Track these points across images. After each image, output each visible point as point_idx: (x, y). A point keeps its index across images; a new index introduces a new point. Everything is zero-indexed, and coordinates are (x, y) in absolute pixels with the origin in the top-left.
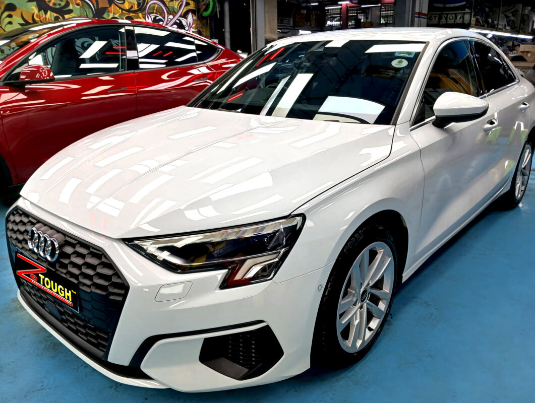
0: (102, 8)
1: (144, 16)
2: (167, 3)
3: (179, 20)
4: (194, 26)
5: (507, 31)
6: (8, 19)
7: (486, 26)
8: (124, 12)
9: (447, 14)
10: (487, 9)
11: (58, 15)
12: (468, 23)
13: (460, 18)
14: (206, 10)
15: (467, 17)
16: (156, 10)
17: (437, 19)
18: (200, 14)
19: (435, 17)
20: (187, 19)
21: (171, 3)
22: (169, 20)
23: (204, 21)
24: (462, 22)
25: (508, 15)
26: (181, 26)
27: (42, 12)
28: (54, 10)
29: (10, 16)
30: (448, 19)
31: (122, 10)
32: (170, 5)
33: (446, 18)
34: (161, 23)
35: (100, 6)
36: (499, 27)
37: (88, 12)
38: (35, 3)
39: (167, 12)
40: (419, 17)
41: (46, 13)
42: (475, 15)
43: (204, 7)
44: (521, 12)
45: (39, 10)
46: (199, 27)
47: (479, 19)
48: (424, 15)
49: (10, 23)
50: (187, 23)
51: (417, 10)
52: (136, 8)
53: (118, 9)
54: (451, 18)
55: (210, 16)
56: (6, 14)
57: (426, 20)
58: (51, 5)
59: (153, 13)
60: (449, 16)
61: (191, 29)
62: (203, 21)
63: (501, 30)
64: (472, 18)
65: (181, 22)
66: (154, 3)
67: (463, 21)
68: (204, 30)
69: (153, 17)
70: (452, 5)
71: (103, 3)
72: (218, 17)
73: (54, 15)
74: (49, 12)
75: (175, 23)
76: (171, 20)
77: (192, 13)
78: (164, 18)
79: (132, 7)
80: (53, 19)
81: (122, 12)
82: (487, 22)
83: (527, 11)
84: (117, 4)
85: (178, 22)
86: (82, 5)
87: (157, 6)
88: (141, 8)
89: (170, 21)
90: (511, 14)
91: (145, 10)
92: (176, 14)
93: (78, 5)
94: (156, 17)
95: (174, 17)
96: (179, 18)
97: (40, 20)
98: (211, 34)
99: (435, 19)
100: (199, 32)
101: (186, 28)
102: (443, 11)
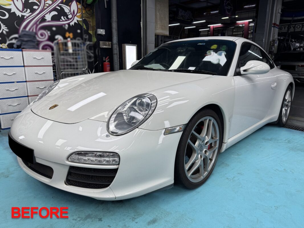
3: (60, 6)
4: (78, 14)
9: (296, 24)
17: (286, 29)
18: (85, 1)
19: (285, 27)
20: (70, 6)
22: (47, 5)
26: (61, 13)
30: (296, 28)
33: (294, 28)
34: (35, 7)
40: (274, 27)
46: (84, 16)
48: (277, 25)
50: (70, 11)
51: (274, 22)
54: (298, 27)
57: (278, 29)
60: (296, 26)
61: (76, 17)
62: (88, 8)
65: (62, 9)
68: (91, 20)
72: (106, 7)
75: (55, 9)
76: (50, 5)
77: (77, 2)
78: (40, 2)
85: (59, 8)
89: (48, 7)
95: (53, 3)
96: (60, 5)
98: (96, 24)
99: (285, 29)
100: (85, 21)
101: (70, 16)
102: (293, 22)
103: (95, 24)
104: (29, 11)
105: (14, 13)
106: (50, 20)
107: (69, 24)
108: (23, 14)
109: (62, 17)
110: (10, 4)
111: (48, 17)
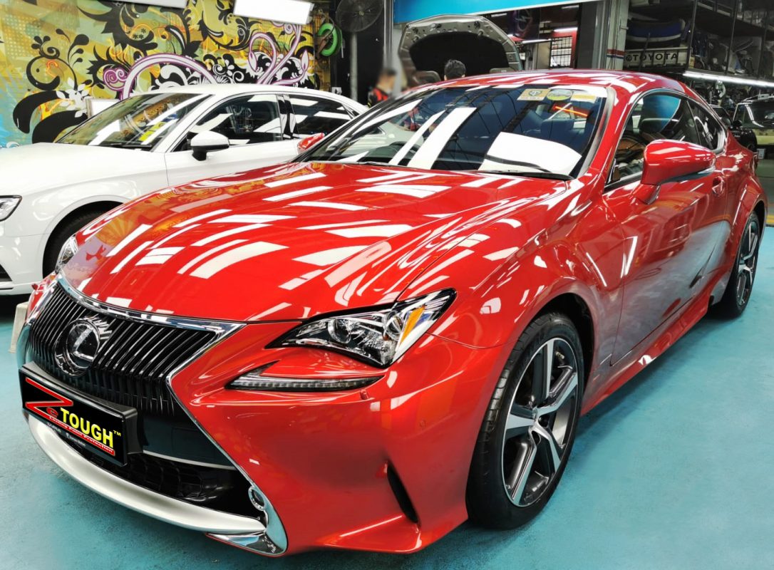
0: (193, 42)
1: (247, 54)
2: (276, 37)
3: (291, 60)
4: (310, 68)
5: (740, 76)
6: (78, 56)
7: (710, 69)
8: (221, 48)
9: (654, 52)
10: (711, 45)
11: (138, 50)
12: (684, 64)
13: (672, 57)
14: (327, 47)
15: (682, 56)
16: (263, 47)
17: (638, 58)
18: (319, 51)
19: (636, 56)
20: (300, 58)
21: (282, 36)
22: (279, 60)
23: (323, 62)
24: (674, 63)
25: (742, 53)
26: (292, 68)
27: (119, 46)
28: (134, 44)
29: (80, 51)
30: (655, 60)
31: (220, 45)
32: (280, 39)
33: (652, 58)
34: (268, 64)
35: (192, 39)
36: (729, 69)
37: (176, 48)
38: (111, 35)
39: (276, 49)
40: (612, 57)
41: (124, 47)
42: (694, 53)
43: (324, 44)
44: (760, 49)
45: (116, 44)
46: (316, 69)
47: (699, 58)
48: (620, 53)
49: (80, 60)
50: (301, 65)
51: (610, 47)
52: (236, 43)
53: (214, 43)
54: (659, 57)
55: (332, 56)
56: (76, 48)
57: (622, 60)
58: (131, 36)
59: (258, 50)
60: (656, 54)
61: (306, 72)
62: (321, 62)
63: (731, 74)
64: (690, 58)
65: (293, 63)
66: (260, 37)
67: (677, 61)
68: (323, 73)
69: (258, 56)
70: (661, 39)
71: (196, 36)
72: (343, 57)
73: (133, 50)
74: (128, 45)
75: (286, 65)
76: (281, 60)
77: (308, 51)
78: (272, 57)
79: (232, 42)
80: (132, 55)
81: (219, 48)
82: (711, 63)
83: (769, 48)
84: (214, 38)
85: (290, 62)
86: (170, 37)
87: (263, 41)
88: (244, 43)
89: (279, 62)
90: (746, 52)
91: (249, 46)
92: (288, 52)
93: (164, 37)
94: (262, 55)
95: (285, 56)
96: (291, 58)
97: (117, 58)
98: (331, 81)
99: (635, 59)
100: (317, 77)
101: (300, 72)
102: (648, 48)
103: (329, 81)
104: (262, 69)
105: (249, 74)
106: (281, 78)
107: (299, 82)
108: (257, 74)
109: (293, 74)
110: (245, 64)
111: (279, 76)
